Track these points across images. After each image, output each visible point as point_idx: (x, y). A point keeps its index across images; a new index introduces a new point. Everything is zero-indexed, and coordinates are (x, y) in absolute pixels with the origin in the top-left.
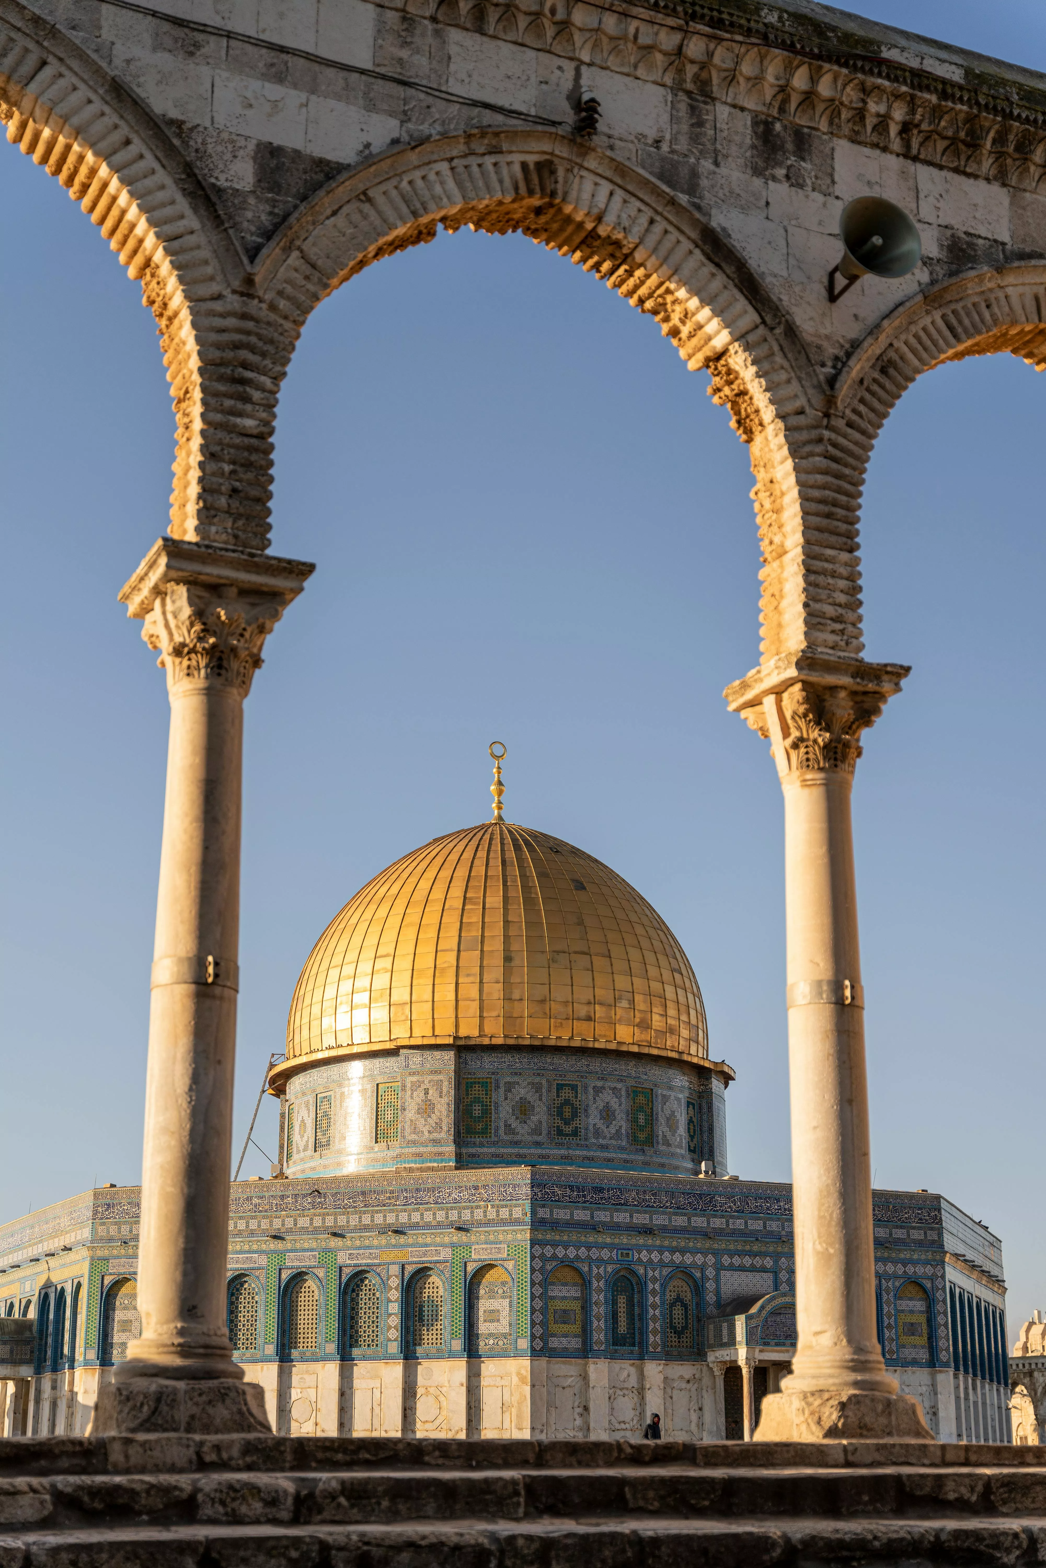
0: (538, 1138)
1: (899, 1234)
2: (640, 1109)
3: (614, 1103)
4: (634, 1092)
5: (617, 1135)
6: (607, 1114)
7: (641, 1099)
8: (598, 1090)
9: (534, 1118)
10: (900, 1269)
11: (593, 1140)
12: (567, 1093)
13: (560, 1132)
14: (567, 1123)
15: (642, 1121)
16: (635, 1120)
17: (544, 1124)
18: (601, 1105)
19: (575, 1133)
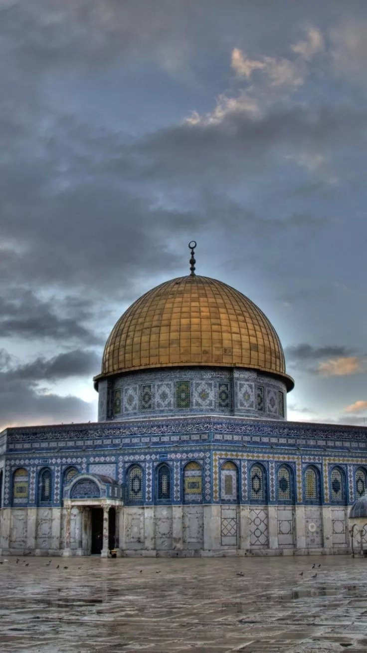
0: (135, 411)
1: (185, 438)
2: (183, 391)
3: (167, 391)
4: (179, 384)
5: (169, 405)
6: (164, 396)
7: (183, 387)
8: (159, 386)
9: (134, 403)
10: (184, 456)
11: (157, 409)
12: (147, 390)
13: (144, 407)
14: (146, 402)
15: (183, 395)
16: (179, 397)
17: (137, 405)
18: (160, 392)
19: (150, 407)
